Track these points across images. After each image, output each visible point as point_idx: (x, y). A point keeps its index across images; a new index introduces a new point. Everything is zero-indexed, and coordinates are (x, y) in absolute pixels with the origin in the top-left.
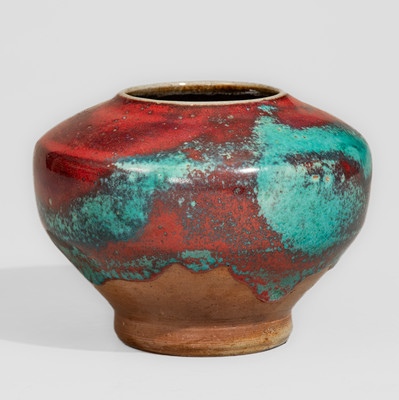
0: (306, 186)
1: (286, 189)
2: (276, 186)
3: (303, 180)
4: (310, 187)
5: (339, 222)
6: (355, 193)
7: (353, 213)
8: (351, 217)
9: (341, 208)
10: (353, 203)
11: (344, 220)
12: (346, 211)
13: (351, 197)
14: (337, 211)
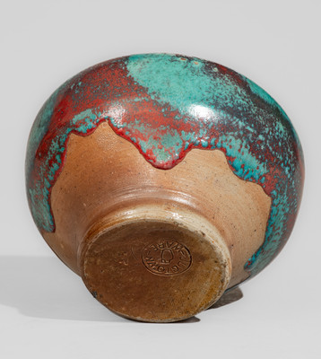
0: (172, 61)
1: (152, 61)
2: (143, 59)
3: (170, 58)
4: (176, 62)
5: (211, 95)
6: (233, 87)
7: (232, 99)
8: (228, 101)
9: (213, 86)
10: (230, 92)
11: (218, 97)
12: (220, 91)
13: (228, 87)
14: (208, 86)
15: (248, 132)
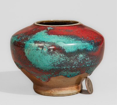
0: (37, 50)
1: (31, 50)
2: (29, 48)
3: (36, 48)
4: (39, 50)
5: (52, 62)
6: (59, 55)
7: (59, 61)
8: (58, 62)
9: (52, 59)
10: (58, 58)
11: (54, 62)
12: (54, 59)
13: (57, 56)
14: (50, 59)
15: (68, 68)
